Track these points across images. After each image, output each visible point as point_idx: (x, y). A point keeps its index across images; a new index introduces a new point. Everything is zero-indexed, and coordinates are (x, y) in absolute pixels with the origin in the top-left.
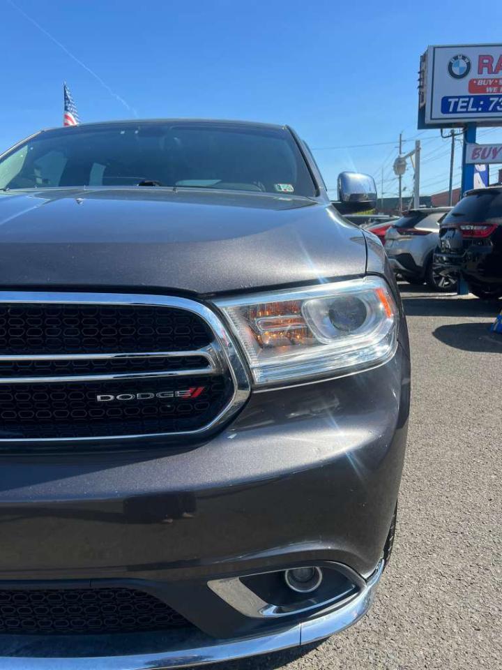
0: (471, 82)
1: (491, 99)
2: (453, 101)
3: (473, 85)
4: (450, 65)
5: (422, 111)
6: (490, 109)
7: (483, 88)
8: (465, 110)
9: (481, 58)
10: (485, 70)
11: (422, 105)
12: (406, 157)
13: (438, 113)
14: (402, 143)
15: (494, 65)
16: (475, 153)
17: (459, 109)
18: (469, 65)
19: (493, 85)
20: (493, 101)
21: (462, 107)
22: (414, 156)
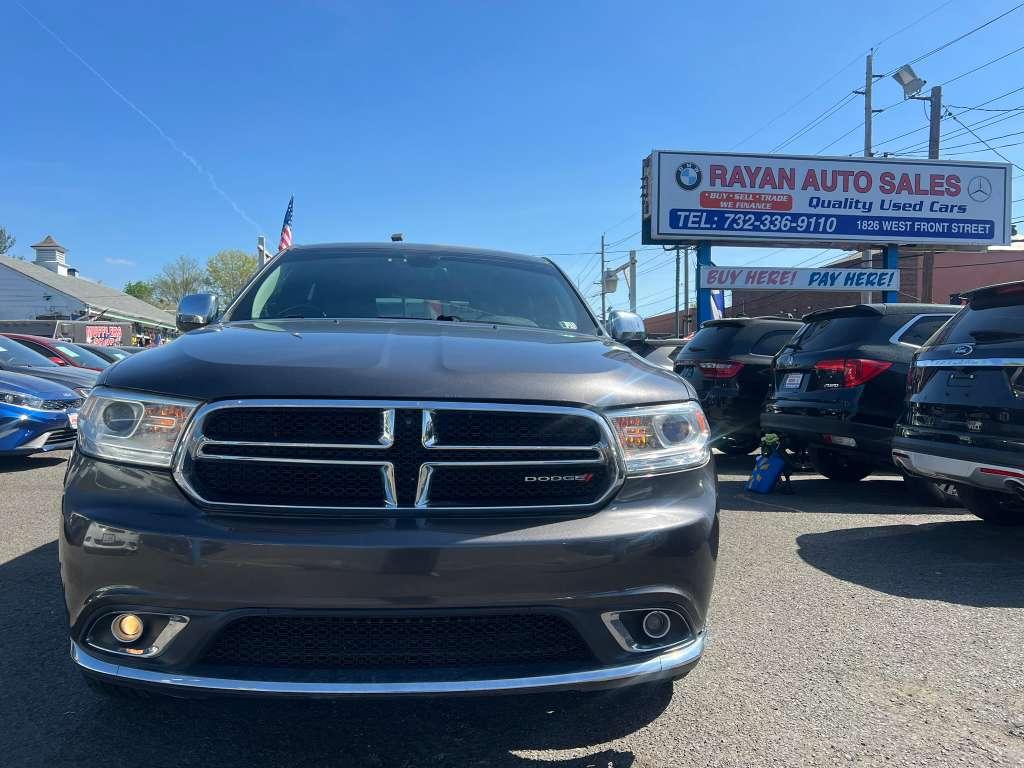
0: (703, 194)
1: (726, 215)
2: (683, 214)
3: (704, 198)
4: (678, 174)
5: (646, 223)
6: (726, 226)
7: (716, 202)
8: (697, 226)
9: (714, 168)
10: (718, 181)
11: (646, 216)
12: (617, 270)
13: (665, 227)
14: (605, 248)
15: (728, 177)
16: (710, 276)
17: (690, 225)
18: (699, 175)
19: (728, 199)
20: (728, 218)
21: (693, 222)
22: (628, 270)
